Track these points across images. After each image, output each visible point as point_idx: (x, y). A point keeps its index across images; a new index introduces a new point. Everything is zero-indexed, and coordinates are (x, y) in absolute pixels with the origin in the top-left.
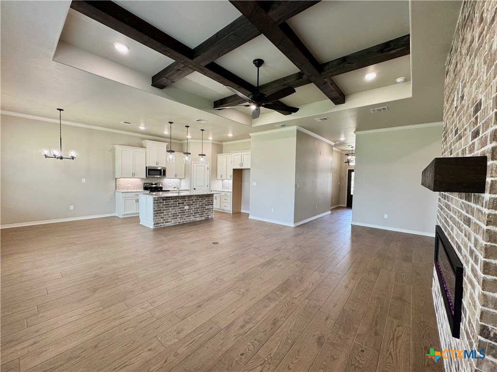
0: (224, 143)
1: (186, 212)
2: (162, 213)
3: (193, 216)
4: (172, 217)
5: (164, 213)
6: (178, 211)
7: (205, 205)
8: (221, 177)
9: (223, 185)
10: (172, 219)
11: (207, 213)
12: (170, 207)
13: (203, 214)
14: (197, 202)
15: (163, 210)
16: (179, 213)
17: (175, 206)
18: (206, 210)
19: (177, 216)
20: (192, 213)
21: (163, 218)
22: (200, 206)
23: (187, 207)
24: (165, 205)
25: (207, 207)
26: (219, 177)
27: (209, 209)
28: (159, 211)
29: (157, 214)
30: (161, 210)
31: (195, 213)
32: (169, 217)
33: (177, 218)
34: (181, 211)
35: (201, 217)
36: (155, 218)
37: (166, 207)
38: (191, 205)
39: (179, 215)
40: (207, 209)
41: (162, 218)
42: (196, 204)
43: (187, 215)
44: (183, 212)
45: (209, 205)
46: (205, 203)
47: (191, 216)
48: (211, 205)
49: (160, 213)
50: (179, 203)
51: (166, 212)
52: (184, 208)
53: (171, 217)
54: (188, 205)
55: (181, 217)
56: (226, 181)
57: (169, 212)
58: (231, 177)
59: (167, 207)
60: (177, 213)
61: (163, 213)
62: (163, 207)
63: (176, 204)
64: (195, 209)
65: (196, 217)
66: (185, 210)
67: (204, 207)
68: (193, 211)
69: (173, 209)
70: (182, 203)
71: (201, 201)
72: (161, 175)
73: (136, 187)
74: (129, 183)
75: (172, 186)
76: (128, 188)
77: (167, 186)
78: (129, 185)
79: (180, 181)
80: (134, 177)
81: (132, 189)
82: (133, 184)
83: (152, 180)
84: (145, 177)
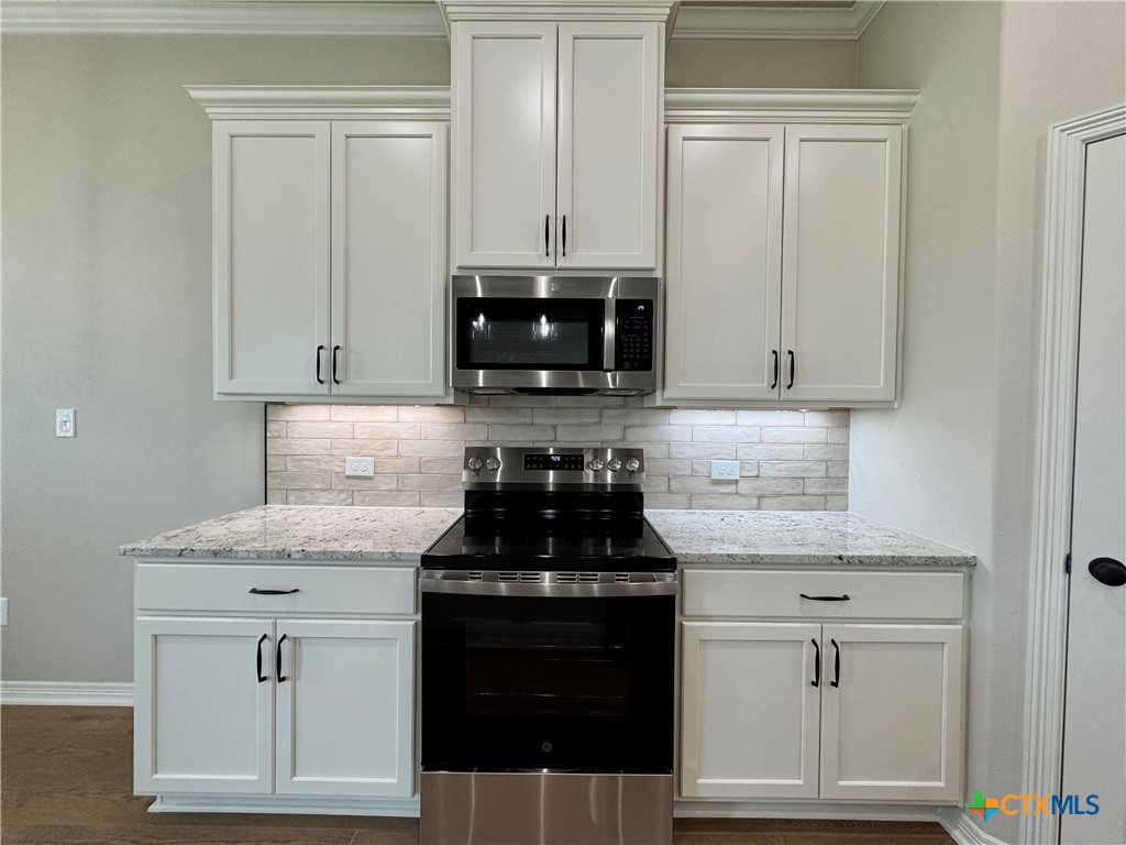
72: (595, 363)
73: (413, 480)
74: (362, 447)
75: (744, 487)
76: (355, 487)
77: (692, 484)
78: (362, 466)
79: (836, 437)
80: (335, 389)
81: (379, 498)
82: (393, 452)
83: (553, 421)
84: (440, 390)
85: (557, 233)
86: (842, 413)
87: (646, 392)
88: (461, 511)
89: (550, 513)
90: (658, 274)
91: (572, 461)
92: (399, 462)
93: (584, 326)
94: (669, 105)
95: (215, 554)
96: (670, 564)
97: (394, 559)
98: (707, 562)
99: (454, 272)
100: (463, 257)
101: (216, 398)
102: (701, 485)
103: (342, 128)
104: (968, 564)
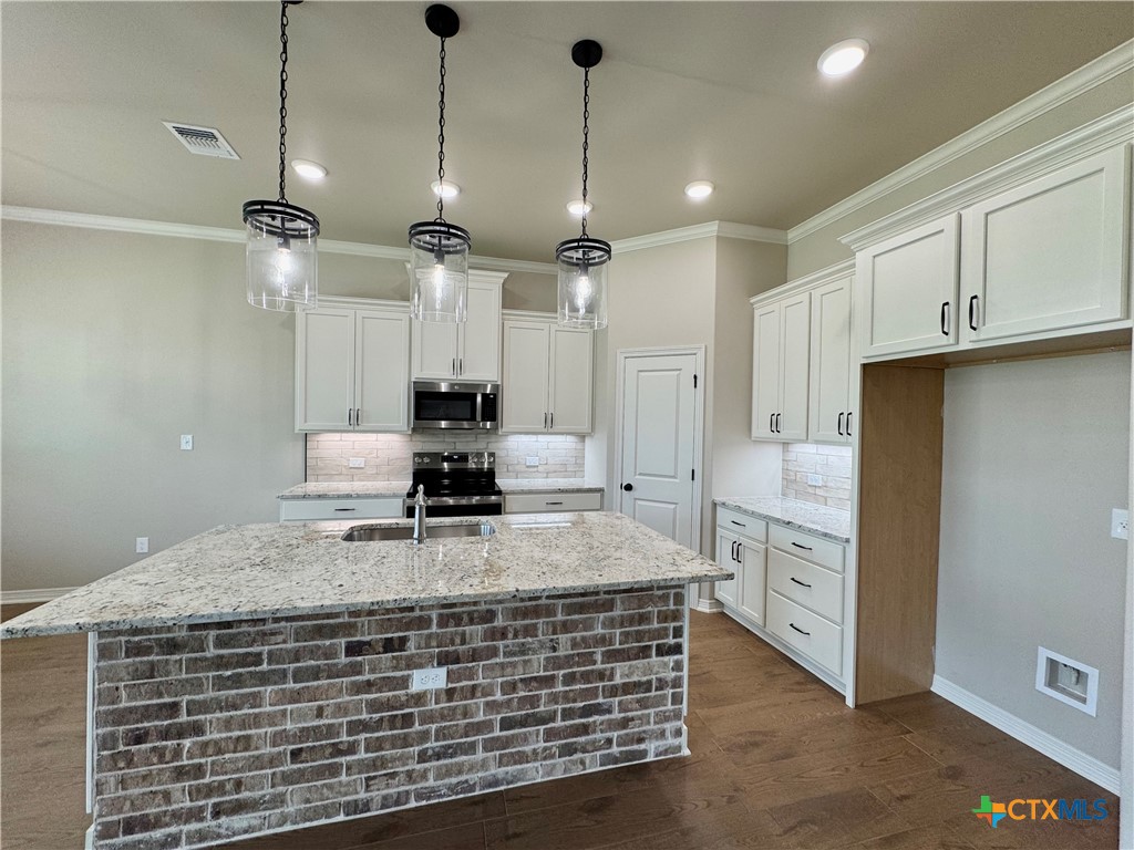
0: (794, 235)
1: (428, 718)
2: (181, 732)
3: (490, 745)
4: (289, 767)
5: (212, 735)
6: (341, 710)
7: (612, 656)
8: (775, 423)
9: (785, 470)
10: (288, 779)
11: (624, 723)
12: (264, 679)
13: (585, 730)
14: (530, 631)
15: (204, 707)
16: (354, 728)
17: (315, 674)
18: (613, 691)
19: (338, 751)
20: (479, 728)
21: (198, 771)
22: (555, 663)
23: (429, 679)
24: (220, 663)
25: (622, 673)
26: (761, 427)
27: (647, 686)
28: (147, 713)
29: (139, 738)
30: (173, 708)
31: (506, 724)
32: (258, 763)
33: (334, 770)
34: (374, 706)
35: (568, 750)
36: (111, 777)
37: (221, 683)
38: (475, 656)
39: (352, 749)
40: (627, 688)
41: (180, 774)
42: (523, 650)
43: (431, 744)
44: (399, 716)
45: (644, 652)
46: (602, 640)
47: (470, 749)
48: (661, 651)
49: (165, 734)
50: (353, 649)
51: (227, 725)
52: (404, 682)
53: (273, 761)
54: (444, 660)
55: (373, 765)
56: (810, 449)
57: (256, 721)
58: (842, 425)
59: (237, 681)
60: (331, 731)
61: (197, 729)
62: (197, 686)
63: (330, 653)
64: (511, 687)
65: (521, 758)
66: (419, 699)
67: (601, 676)
68: (492, 707)
69: (296, 697)
70: (389, 646)
71: (566, 627)
72: (473, 418)
73: (385, 469)
74: (358, 453)
75: (540, 468)
76: (353, 473)
77: (517, 468)
78: (359, 462)
79: (579, 446)
80: (357, 428)
81: (368, 478)
82: (374, 455)
83: (454, 440)
84: (406, 428)
85: (458, 366)
86: (582, 437)
87: (495, 429)
88: (411, 482)
89: (446, 482)
90: (499, 383)
91: (464, 458)
92: (377, 460)
93: (469, 403)
94: (503, 314)
95: (319, 496)
96: (499, 493)
97: (395, 496)
98: (513, 493)
99: (413, 380)
100: (418, 375)
101: (296, 431)
102: (523, 468)
103: (361, 314)
104: (600, 490)
